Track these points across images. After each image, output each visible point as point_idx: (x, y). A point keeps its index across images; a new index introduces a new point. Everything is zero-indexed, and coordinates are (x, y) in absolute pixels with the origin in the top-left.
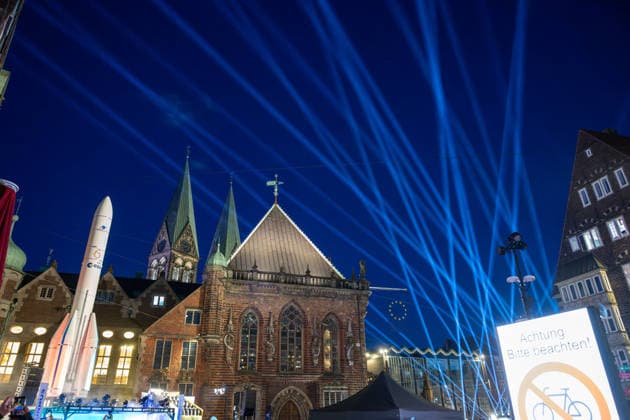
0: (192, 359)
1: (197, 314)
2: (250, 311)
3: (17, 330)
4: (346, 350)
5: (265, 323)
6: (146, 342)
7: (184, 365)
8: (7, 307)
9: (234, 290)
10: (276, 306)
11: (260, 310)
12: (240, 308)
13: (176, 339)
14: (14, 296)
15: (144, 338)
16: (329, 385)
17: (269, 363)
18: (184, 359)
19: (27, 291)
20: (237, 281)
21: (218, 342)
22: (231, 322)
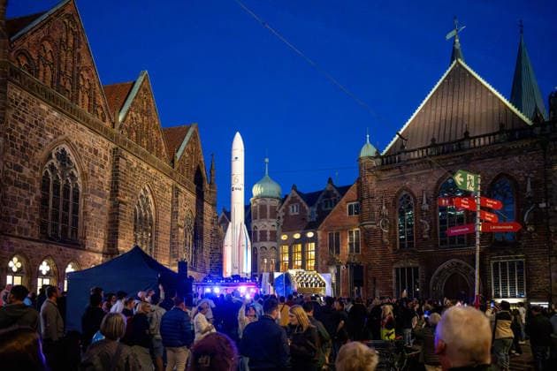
0: (357, 244)
1: (357, 206)
2: (404, 193)
3: (284, 237)
4: (523, 214)
5: (419, 202)
6: (322, 236)
7: (351, 251)
8: (275, 224)
9: (385, 176)
10: (430, 182)
11: (413, 189)
12: (392, 192)
13: (342, 230)
14: (278, 215)
15: (319, 233)
16: (498, 254)
17: (425, 239)
18: (351, 244)
19: (283, 211)
20: (386, 167)
21: (375, 227)
22: (384, 207)
